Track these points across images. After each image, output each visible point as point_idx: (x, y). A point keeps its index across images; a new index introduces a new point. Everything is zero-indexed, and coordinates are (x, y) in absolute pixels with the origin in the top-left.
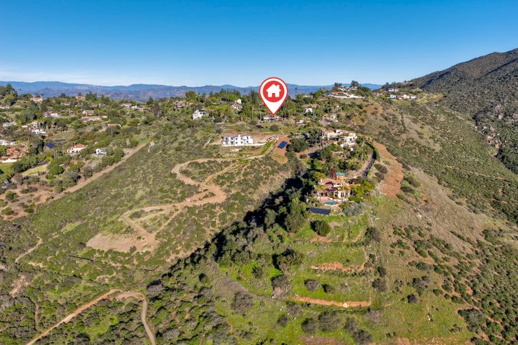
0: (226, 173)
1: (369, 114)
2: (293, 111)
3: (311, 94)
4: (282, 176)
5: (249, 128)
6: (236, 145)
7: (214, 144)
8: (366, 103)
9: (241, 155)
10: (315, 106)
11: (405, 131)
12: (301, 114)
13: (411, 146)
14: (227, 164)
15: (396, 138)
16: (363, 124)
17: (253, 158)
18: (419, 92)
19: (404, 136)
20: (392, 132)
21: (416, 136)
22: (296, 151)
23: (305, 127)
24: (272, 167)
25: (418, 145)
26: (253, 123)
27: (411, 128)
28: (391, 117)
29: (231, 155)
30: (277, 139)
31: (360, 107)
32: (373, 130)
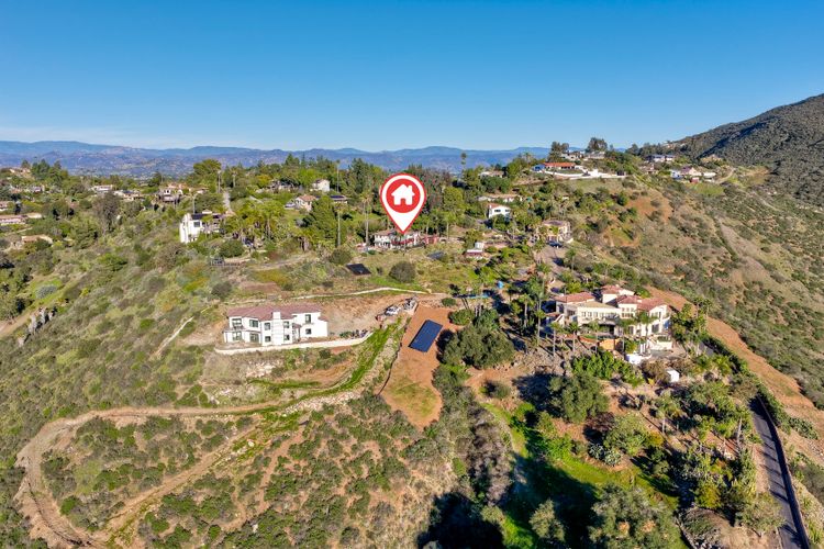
0: (200, 484)
1: (641, 217)
2: (458, 214)
3: (498, 168)
4: (419, 486)
5: (323, 275)
6: (265, 347)
7: (192, 341)
8: (629, 191)
9: (276, 390)
10: (509, 197)
11: (734, 262)
12: (478, 222)
13: (762, 305)
14: (214, 434)
15: (718, 281)
16: (632, 246)
17: (315, 405)
18: (717, 164)
19: (737, 276)
20: (705, 265)
21: (764, 276)
22: (469, 361)
23: (490, 264)
24: (383, 443)
25: (777, 300)
26: (339, 257)
27: (745, 255)
28: (694, 225)
29: (238, 393)
30: (411, 312)
31: (619, 200)
32: (660, 261)
